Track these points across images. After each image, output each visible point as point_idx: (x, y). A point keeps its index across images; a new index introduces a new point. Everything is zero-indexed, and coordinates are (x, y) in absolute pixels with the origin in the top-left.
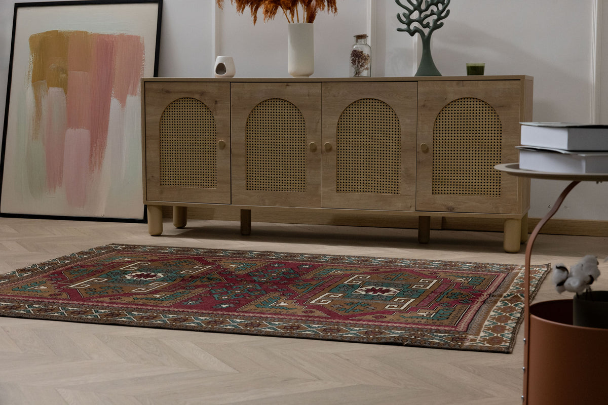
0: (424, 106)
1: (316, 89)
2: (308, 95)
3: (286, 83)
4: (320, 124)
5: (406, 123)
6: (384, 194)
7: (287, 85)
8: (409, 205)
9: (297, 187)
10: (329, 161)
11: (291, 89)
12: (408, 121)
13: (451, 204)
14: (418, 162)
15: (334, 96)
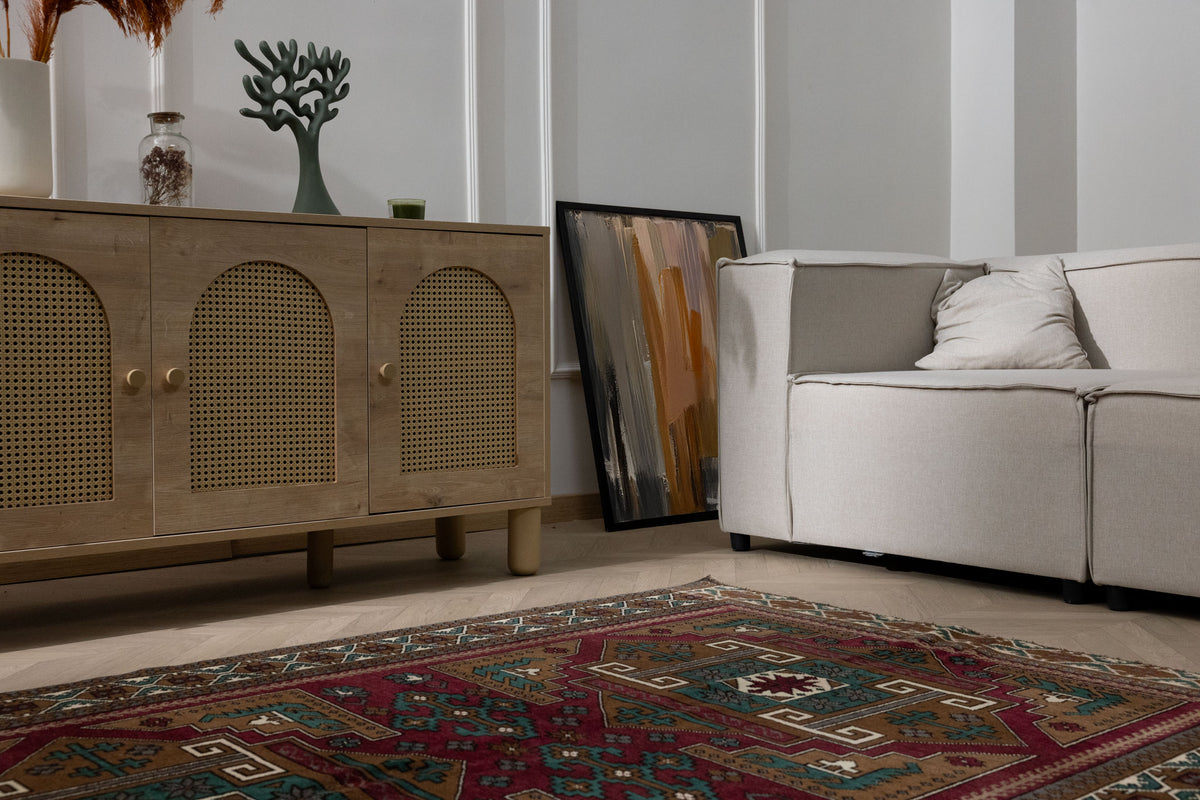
0: (380, 282)
1: (138, 234)
2: (116, 248)
3: (53, 213)
4: (146, 324)
5: (345, 316)
6: (300, 485)
7: (56, 219)
8: (356, 503)
9: (84, 491)
10: (173, 416)
11: (67, 228)
12: (350, 315)
13: (436, 491)
14: (373, 407)
15: (182, 253)
